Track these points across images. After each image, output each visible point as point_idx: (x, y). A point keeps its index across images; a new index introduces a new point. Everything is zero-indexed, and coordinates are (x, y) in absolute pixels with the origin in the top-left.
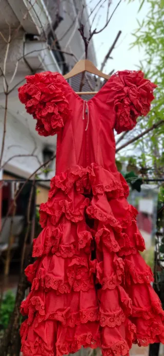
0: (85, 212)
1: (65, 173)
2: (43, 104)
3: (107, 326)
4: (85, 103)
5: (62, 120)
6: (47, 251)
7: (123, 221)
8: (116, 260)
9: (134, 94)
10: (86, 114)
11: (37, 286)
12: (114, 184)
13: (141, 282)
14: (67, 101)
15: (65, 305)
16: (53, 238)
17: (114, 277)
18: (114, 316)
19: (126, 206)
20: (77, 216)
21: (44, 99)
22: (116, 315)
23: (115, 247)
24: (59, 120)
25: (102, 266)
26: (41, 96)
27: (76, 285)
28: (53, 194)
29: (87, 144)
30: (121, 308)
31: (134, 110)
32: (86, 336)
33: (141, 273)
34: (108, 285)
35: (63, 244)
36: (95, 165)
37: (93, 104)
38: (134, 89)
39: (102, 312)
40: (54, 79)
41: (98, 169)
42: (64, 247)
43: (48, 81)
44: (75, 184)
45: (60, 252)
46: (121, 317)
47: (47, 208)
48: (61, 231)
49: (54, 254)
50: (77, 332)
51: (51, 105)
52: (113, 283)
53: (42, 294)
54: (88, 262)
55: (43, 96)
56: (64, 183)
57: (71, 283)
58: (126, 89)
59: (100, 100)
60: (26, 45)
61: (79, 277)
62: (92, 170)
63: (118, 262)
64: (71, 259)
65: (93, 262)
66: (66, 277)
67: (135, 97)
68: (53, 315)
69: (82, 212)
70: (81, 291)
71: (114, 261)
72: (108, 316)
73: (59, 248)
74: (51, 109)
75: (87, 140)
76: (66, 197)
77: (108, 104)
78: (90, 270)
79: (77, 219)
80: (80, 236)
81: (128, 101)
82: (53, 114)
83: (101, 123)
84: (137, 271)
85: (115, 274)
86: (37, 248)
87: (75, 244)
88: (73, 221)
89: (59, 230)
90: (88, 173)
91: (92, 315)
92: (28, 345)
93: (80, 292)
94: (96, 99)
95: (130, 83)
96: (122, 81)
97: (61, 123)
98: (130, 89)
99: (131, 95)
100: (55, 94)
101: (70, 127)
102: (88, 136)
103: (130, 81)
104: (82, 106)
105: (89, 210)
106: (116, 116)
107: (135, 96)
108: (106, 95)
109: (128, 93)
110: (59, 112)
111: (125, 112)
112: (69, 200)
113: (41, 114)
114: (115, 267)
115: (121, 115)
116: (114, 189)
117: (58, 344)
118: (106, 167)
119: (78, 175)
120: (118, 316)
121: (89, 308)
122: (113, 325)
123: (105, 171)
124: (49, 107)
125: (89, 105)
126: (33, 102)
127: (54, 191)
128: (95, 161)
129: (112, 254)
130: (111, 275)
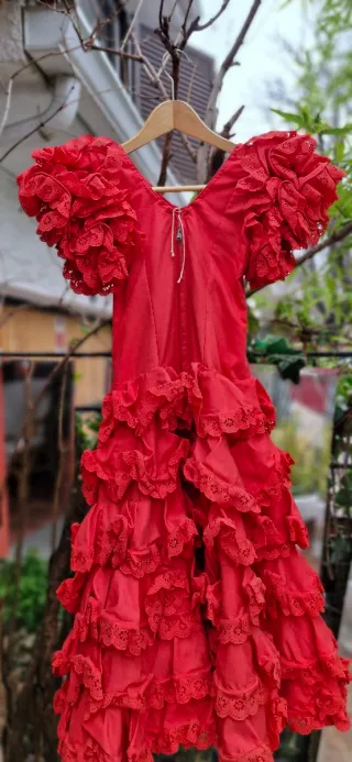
0: (180, 473)
1: (134, 385)
2: (77, 223)
3: (229, 717)
4: (177, 213)
5: (123, 261)
6: (102, 561)
7: (263, 492)
8: (248, 585)
9: (291, 199)
10: (178, 242)
11: (84, 634)
12: (243, 415)
13: (298, 612)
14: (132, 214)
15: (142, 672)
16: (113, 536)
17: (244, 618)
18: (244, 698)
19: (269, 458)
20: (163, 482)
21: (78, 213)
22: (247, 695)
23: (247, 556)
24: (116, 263)
25: (219, 592)
26: (72, 204)
27: (164, 626)
28: (109, 432)
29: (183, 314)
30: (257, 678)
31: (291, 239)
32: (187, 728)
33: (300, 594)
34: (232, 636)
35: (136, 550)
36: (201, 368)
37: (193, 219)
38: (291, 186)
39: (220, 687)
40: (101, 157)
41: (207, 378)
42: (138, 556)
43: (87, 162)
44: (156, 415)
45: (129, 566)
46: (257, 696)
47: (98, 465)
48: (129, 522)
49: (118, 568)
50: (168, 717)
51: (97, 227)
52: (242, 631)
53: (96, 653)
54: (190, 580)
55: (77, 205)
56: (133, 409)
57: (153, 626)
58: (271, 186)
59: (211, 205)
60: (27, 16)
61: (171, 611)
62: (195, 381)
63: (252, 590)
64: (153, 576)
65: (200, 580)
66: (144, 617)
67: (293, 209)
68: (119, 699)
69: (172, 471)
70: (176, 640)
71: (244, 584)
72: (232, 697)
73: (126, 557)
74: (97, 238)
75: (183, 304)
76: (138, 443)
77: (229, 217)
78: (194, 597)
79: (164, 491)
80: (171, 528)
81: (277, 218)
82: (102, 248)
83: (212, 265)
84: (291, 590)
85: (247, 611)
86: (80, 554)
87: (162, 543)
88: (156, 496)
89: (125, 521)
90: (185, 388)
91: (198, 685)
92: (71, 749)
93: (172, 640)
94: (202, 203)
95: (280, 168)
96: (262, 165)
97: (123, 272)
98: (283, 186)
99: (284, 202)
100: (105, 198)
101: (143, 276)
102: (184, 296)
103: (281, 162)
104: (169, 222)
105: (189, 469)
106: (249, 252)
107: (292, 204)
108: (225, 193)
109: (276, 196)
110: (116, 243)
111: (269, 244)
112: (146, 452)
113: (74, 247)
114: (245, 599)
115: (259, 251)
116: (243, 427)
117: (131, 751)
118: (225, 371)
119: (163, 397)
120: (252, 696)
121: (193, 671)
122: (242, 715)
123: (222, 382)
124: (92, 231)
125: (185, 220)
126: (55, 219)
127: (111, 426)
128: (199, 359)
129: (240, 570)
130: (238, 613)
